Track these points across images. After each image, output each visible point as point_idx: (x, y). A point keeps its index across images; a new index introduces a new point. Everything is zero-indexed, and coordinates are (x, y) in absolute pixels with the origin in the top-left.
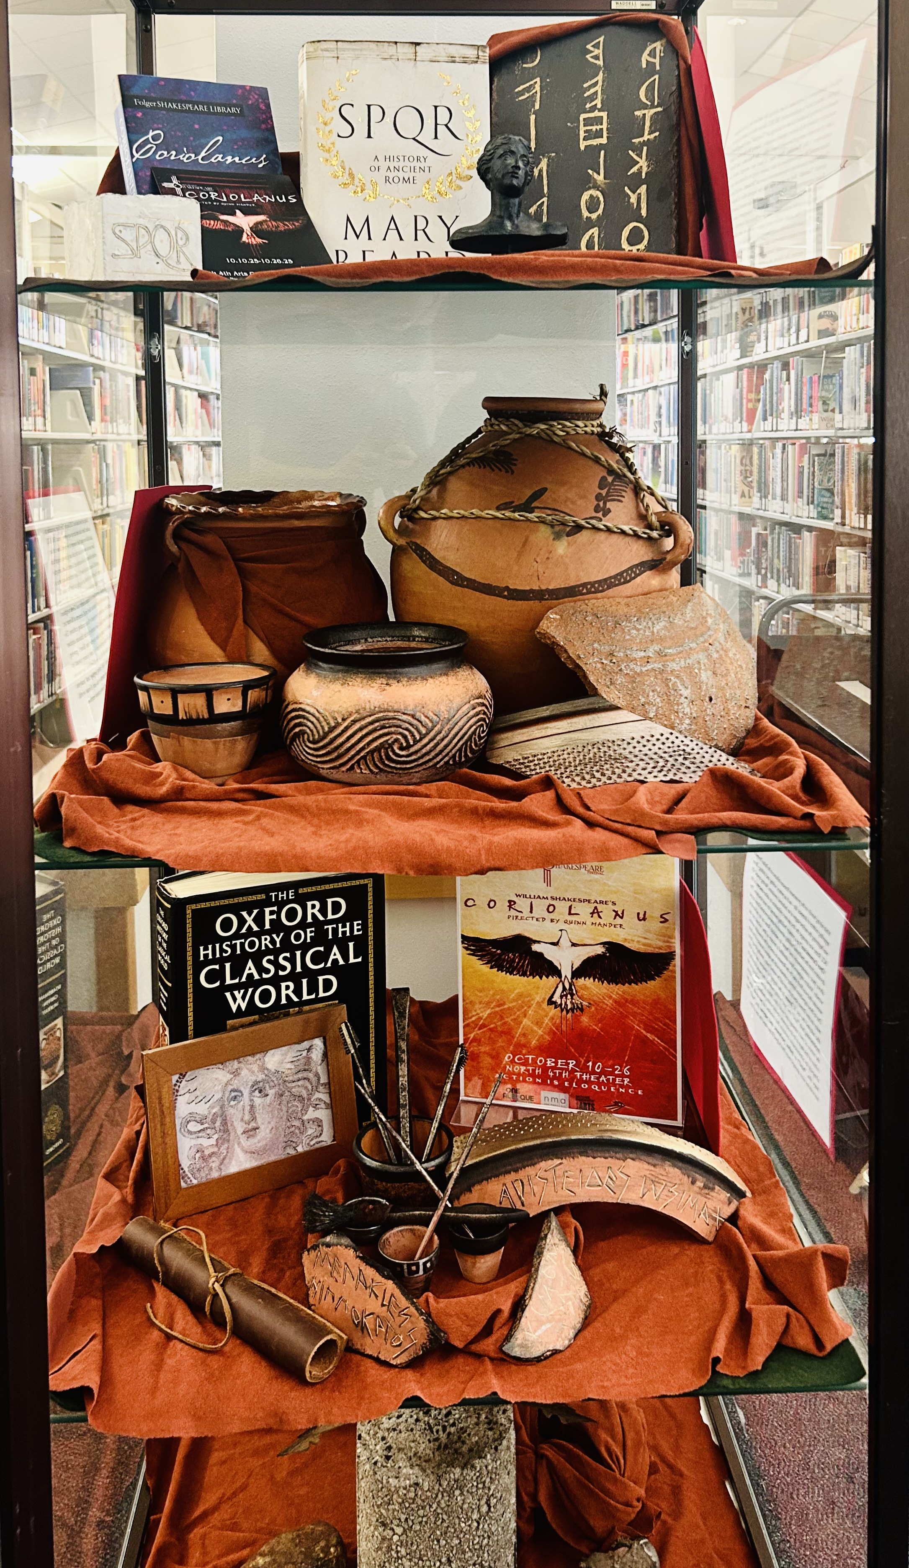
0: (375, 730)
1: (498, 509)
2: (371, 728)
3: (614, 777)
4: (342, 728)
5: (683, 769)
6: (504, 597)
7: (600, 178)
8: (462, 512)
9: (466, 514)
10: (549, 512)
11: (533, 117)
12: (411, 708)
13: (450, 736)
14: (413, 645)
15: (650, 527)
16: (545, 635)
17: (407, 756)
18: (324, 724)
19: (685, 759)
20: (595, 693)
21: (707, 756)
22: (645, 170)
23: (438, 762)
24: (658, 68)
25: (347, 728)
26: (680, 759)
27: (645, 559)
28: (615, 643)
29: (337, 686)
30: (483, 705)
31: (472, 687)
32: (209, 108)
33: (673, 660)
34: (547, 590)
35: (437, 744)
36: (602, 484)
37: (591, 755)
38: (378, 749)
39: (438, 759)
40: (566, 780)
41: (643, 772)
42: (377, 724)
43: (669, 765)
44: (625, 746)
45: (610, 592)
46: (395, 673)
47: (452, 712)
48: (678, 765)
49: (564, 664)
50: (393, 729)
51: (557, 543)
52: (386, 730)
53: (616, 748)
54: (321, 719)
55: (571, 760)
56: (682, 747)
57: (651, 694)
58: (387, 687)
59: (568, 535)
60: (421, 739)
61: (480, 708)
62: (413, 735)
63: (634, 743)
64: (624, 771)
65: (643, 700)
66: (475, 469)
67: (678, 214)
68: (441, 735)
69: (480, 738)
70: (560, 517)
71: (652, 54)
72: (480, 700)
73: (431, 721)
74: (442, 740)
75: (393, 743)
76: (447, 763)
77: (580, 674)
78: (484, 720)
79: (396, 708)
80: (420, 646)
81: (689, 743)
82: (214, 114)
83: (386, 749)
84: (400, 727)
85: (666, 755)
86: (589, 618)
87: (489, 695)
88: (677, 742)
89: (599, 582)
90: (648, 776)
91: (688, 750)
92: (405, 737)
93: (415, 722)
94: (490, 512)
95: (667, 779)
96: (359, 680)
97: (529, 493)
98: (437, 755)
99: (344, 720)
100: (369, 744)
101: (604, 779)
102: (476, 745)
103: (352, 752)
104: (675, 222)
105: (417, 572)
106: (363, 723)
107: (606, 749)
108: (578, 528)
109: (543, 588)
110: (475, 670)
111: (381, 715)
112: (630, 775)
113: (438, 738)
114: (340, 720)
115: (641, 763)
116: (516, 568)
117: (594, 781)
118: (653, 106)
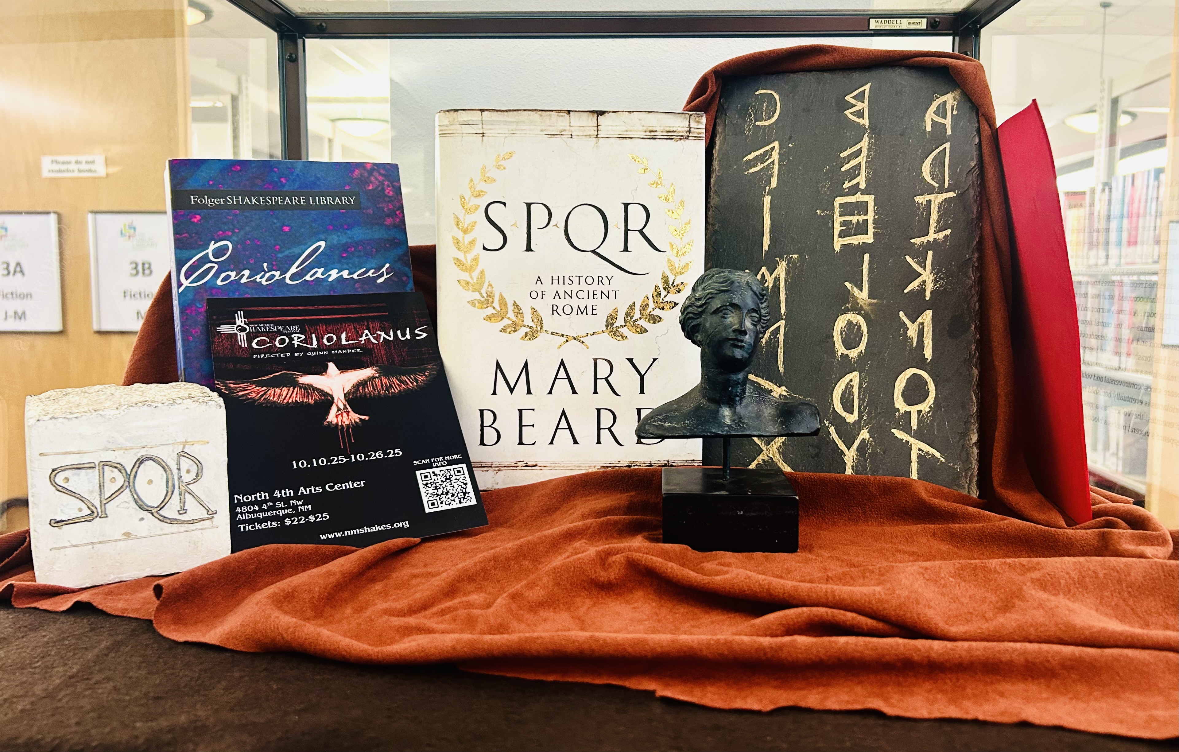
7: (862, 295)
11: (767, 199)
22: (930, 287)
24: (949, 132)
32: (307, 201)
67: (980, 358)
71: (941, 111)
82: (316, 208)
104: (976, 372)
118: (941, 190)
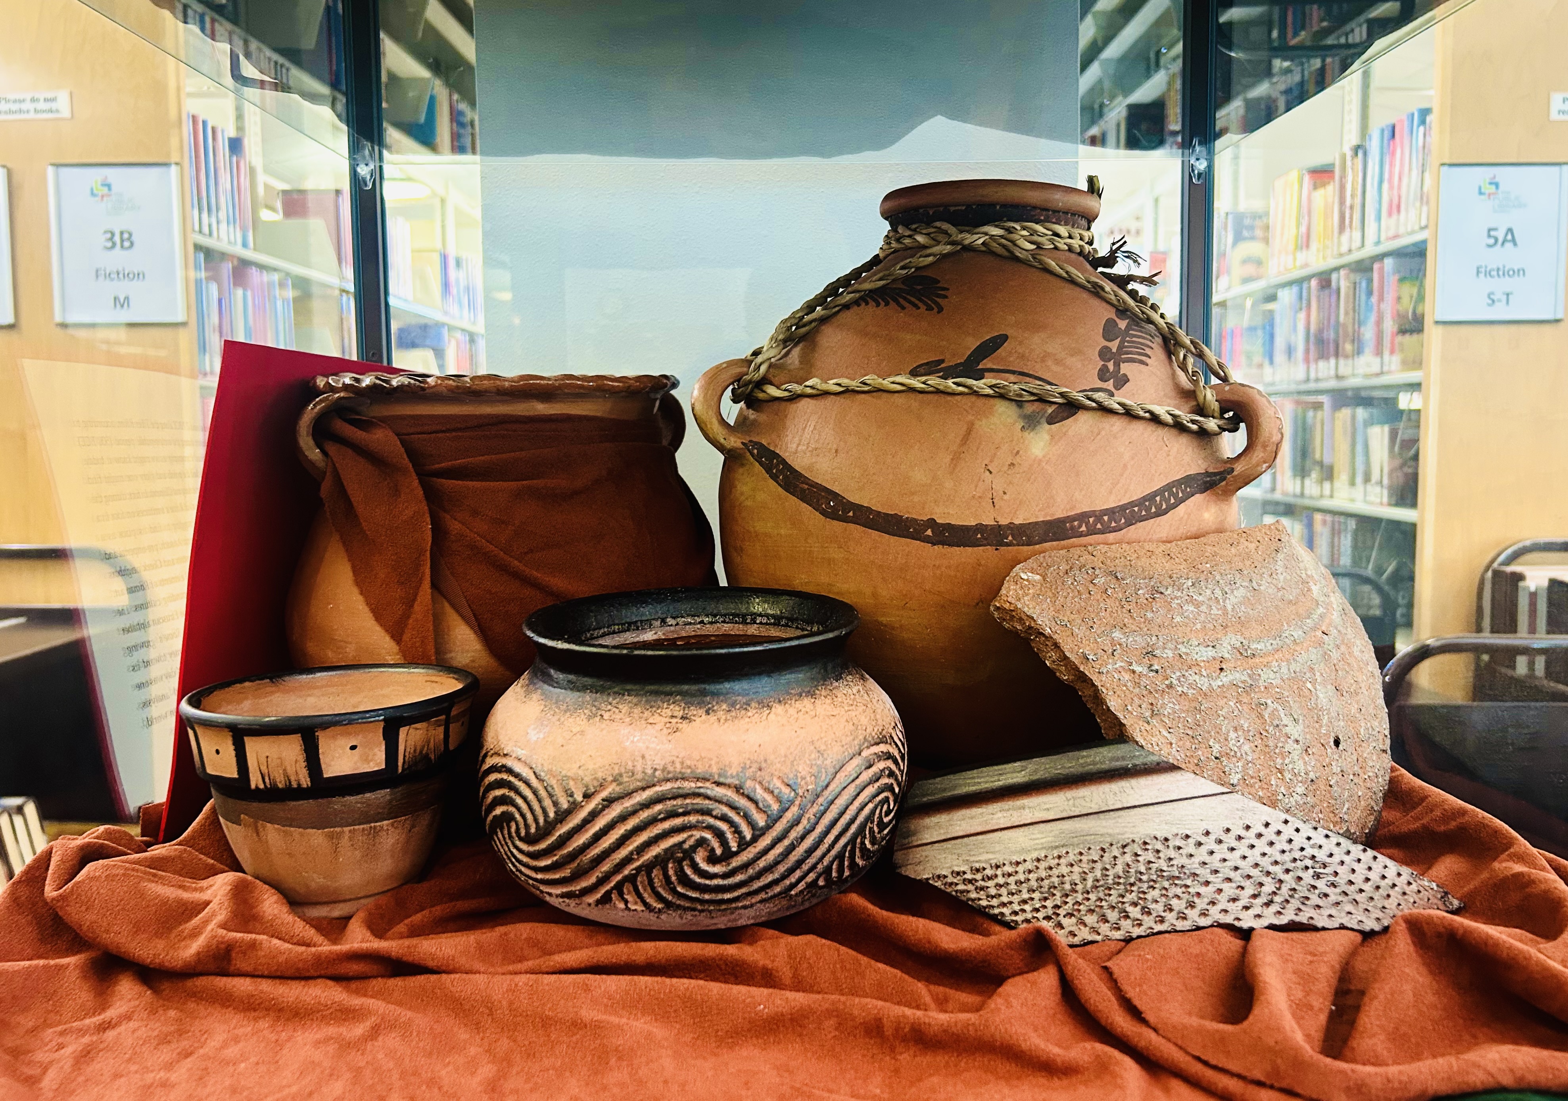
0: (653, 821)
1: (914, 373)
2: (644, 815)
3: (1170, 917)
4: (583, 814)
5: (1315, 899)
6: (926, 540)
8: (845, 381)
9: (854, 384)
10: (1012, 378)
12: (733, 771)
13: (820, 829)
14: (752, 630)
15: (1201, 410)
16: (1012, 614)
17: (725, 876)
18: (547, 803)
19: (1317, 876)
20: (1121, 736)
21: (1360, 868)
23: (793, 886)
25: (594, 815)
26: (1307, 876)
27: (1192, 472)
28: (1155, 631)
29: (577, 722)
30: (889, 756)
31: (864, 720)
33: (1267, 665)
34: (1011, 527)
35: (792, 848)
36: (1109, 331)
37: (1119, 869)
38: (660, 861)
39: (793, 879)
40: (1066, 922)
41: (1231, 906)
42: (658, 807)
43: (1285, 889)
44: (1191, 849)
45: (1132, 532)
46: (704, 693)
47: (824, 779)
48: (1303, 891)
49: (1051, 672)
50: (693, 819)
51: (1029, 436)
52: (678, 821)
53: (1172, 853)
54: (543, 793)
55: (1076, 878)
56: (1309, 852)
57: (1233, 735)
58: (684, 725)
59: (1051, 421)
60: (755, 839)
61: (882, 765)
62: (737, 831)
63: (1210, 843)
64: (1191, 905)
65: (1216, 748)
66: (869, 310)
68: (799, 829)
69: (882, 826)
70: (1033, 385)
72: (883, 748)
73: (779, 799)
74: (803, 838)
75: (694, 848)
76: (814, 883)
77: (1084, 693)
78: (889, 788)
79: (700, 770)
80: (764, 632)
81: (1323, 841)
83: (680, 862)
84: (708, 812)
85: (1277, 870)
86: (1100, 581)
87: (898, 735)
88: (1299, 840)
89: (1111, 512)
90: (1243, 915)
91: (1321, 856)
92: (719, 835)
93: (742, 802)
94: (899, 379)
95: (1283, 920)
96: (624, 708)
97: (972, 344)
98: (791, 871)
99: (587, 796)
100: (641, 849)
101: (1148, 921)
102: (873, 843)
103: (606, 867)
105: (761, 496)
106: (628, 803)
107: (1150, 856)
108: (1071, 407)
109: (1004, 522)
110: (872, 683)
111: (668, 786)
112: (1204, 914)
113: (793, 835)
114: (579, 797)
115: (1225, 886)
116: (949, 484)
117: (1126, 924)
